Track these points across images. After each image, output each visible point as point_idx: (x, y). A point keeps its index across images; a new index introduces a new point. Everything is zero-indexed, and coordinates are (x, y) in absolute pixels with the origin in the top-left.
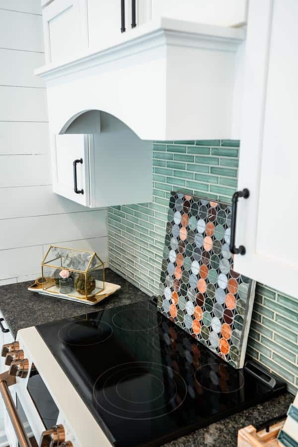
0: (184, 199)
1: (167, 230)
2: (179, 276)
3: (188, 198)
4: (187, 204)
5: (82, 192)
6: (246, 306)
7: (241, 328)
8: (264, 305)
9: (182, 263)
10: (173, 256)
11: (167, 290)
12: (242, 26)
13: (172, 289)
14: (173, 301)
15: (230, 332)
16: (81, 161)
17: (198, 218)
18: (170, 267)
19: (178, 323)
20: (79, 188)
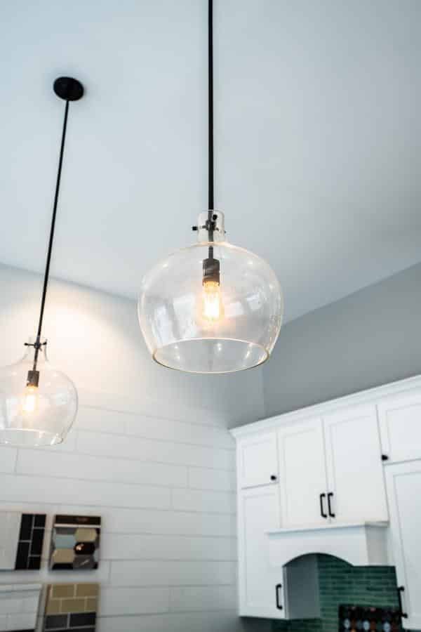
0: (350, 609)
3: (353, 608)
4: (353, 612)
5: (281, 608)
12: (388, 522)
16: (280, 586)
17: (363, 621)
20: (280, 604)
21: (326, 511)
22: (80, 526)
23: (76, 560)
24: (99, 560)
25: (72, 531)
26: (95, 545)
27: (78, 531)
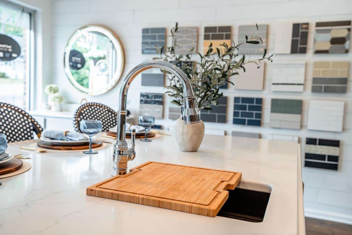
22: (334, 27)
23: (331, 48)
24: (350, 47)
25: (329, 31)
26: (347, 39)
27: (332, 31)
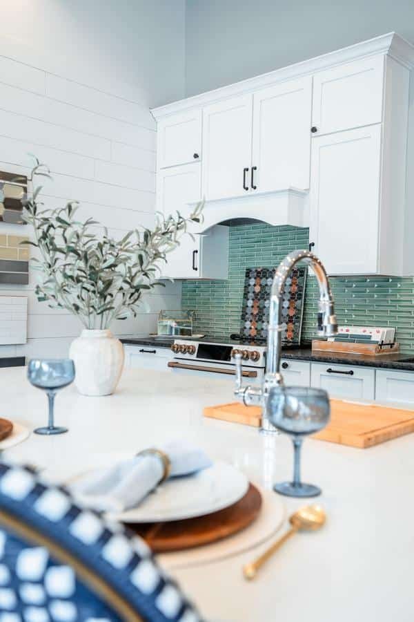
0: (256, 271)
1: (245, 290)
2: (255, 312)
3: (259, 270)
4: (259, 273)
5: (196, 269)
6: (299, 310)
7: (299, 322)
8: (308, 311)
9: (258, 304)
10: (250, 303)
11: (248, 323)
12: (308, 190)
13: (251, 321)
14: (253, 327)
15: (293, 326)
16: (197, 252)
17: (267, 278)
18: (249, 311)
19: (258, 337)
20: (195, 267)
21: (248, 184)
